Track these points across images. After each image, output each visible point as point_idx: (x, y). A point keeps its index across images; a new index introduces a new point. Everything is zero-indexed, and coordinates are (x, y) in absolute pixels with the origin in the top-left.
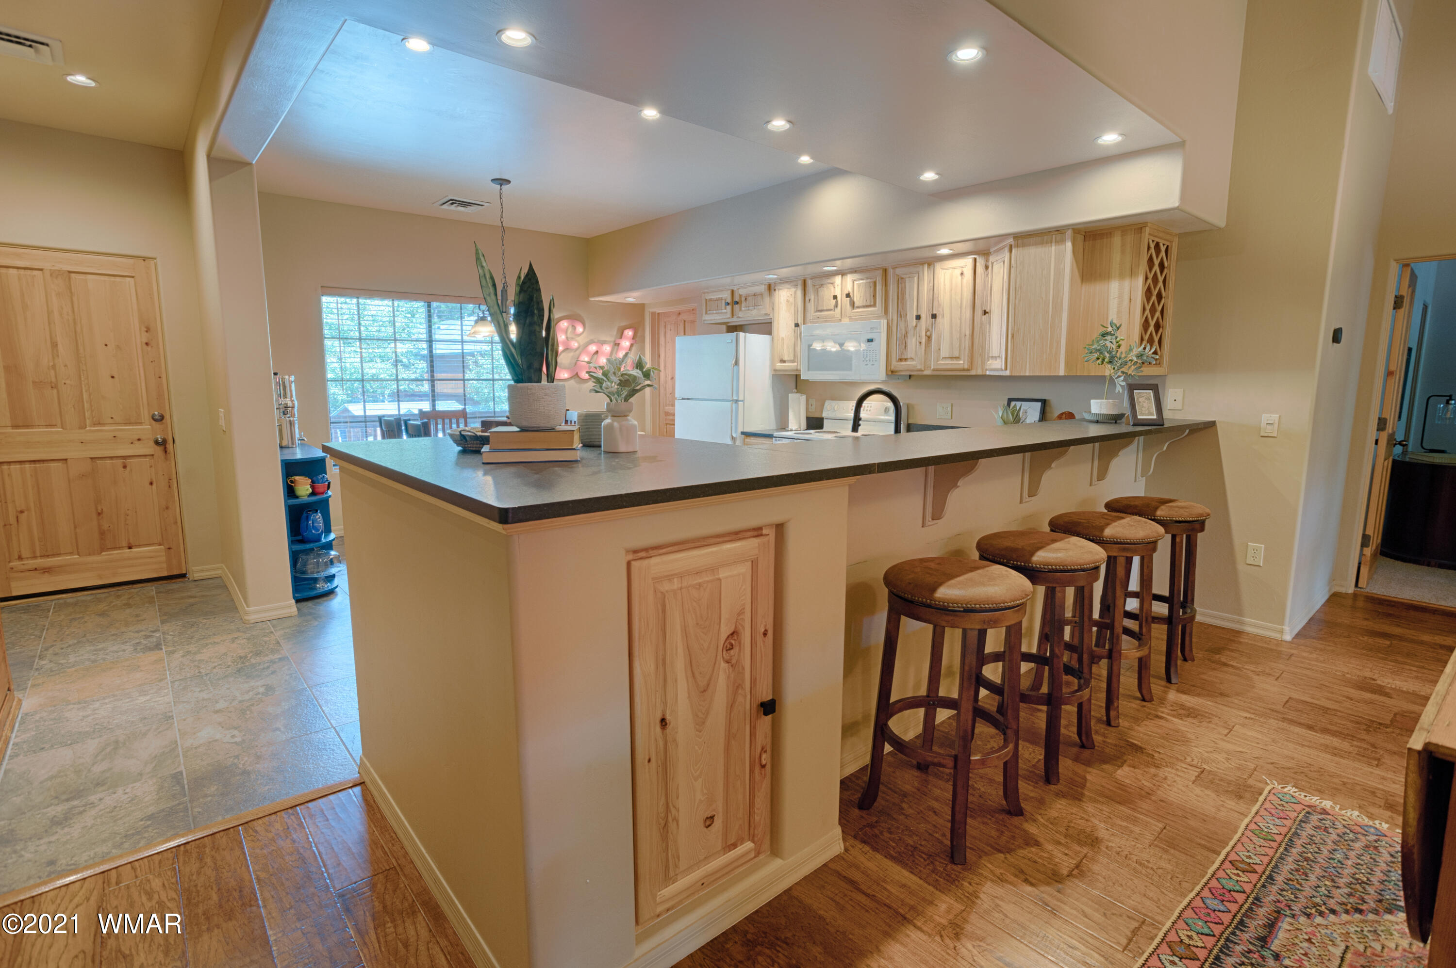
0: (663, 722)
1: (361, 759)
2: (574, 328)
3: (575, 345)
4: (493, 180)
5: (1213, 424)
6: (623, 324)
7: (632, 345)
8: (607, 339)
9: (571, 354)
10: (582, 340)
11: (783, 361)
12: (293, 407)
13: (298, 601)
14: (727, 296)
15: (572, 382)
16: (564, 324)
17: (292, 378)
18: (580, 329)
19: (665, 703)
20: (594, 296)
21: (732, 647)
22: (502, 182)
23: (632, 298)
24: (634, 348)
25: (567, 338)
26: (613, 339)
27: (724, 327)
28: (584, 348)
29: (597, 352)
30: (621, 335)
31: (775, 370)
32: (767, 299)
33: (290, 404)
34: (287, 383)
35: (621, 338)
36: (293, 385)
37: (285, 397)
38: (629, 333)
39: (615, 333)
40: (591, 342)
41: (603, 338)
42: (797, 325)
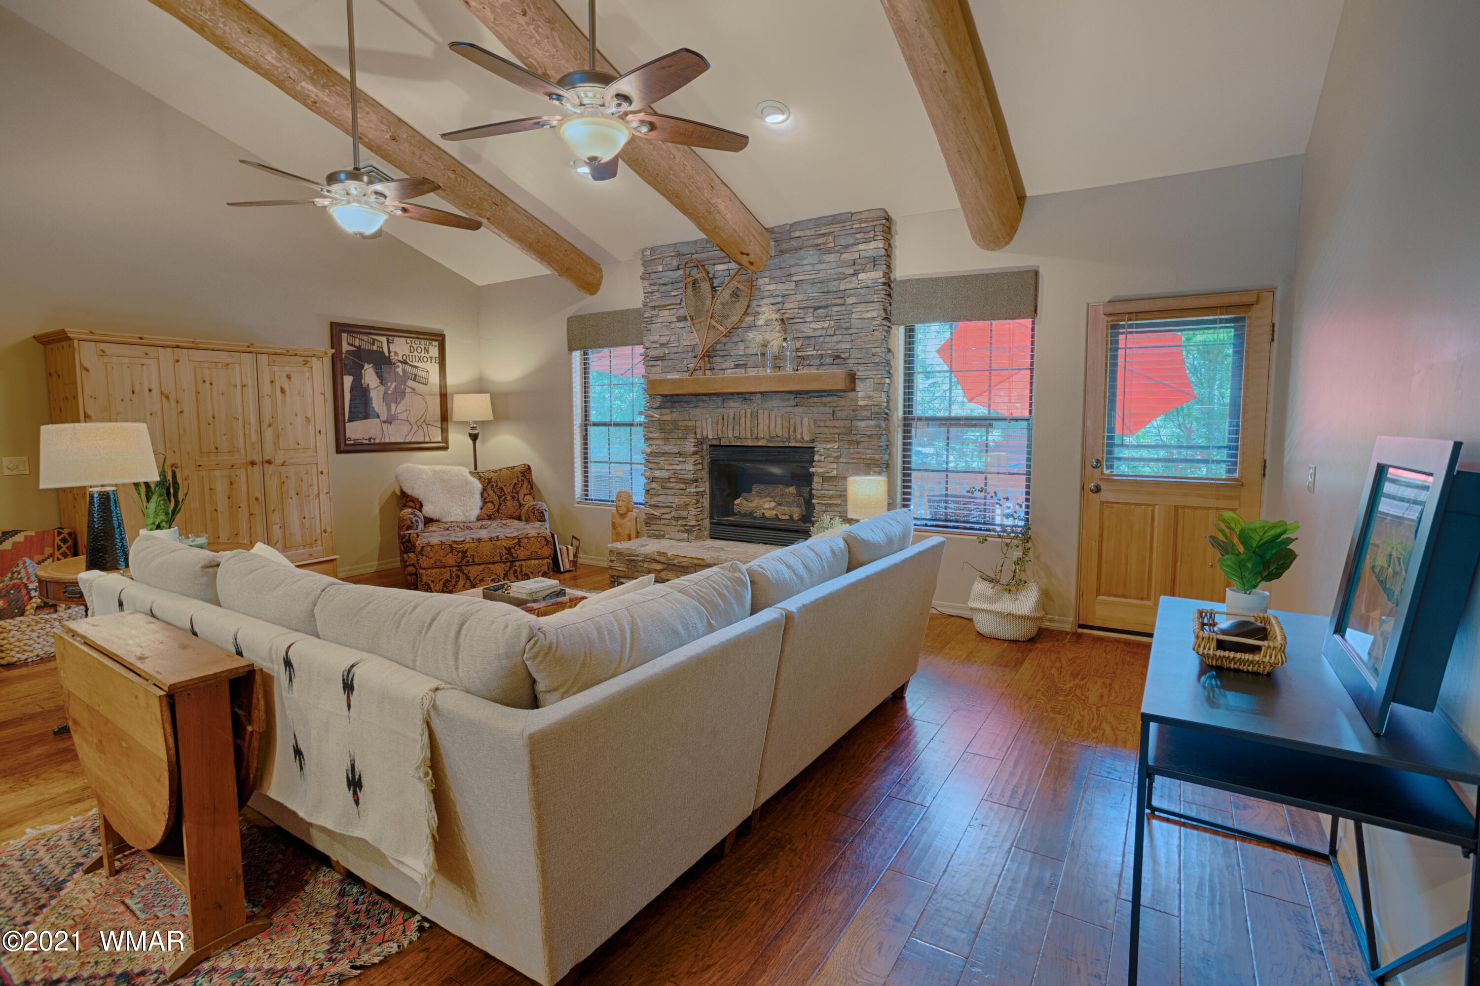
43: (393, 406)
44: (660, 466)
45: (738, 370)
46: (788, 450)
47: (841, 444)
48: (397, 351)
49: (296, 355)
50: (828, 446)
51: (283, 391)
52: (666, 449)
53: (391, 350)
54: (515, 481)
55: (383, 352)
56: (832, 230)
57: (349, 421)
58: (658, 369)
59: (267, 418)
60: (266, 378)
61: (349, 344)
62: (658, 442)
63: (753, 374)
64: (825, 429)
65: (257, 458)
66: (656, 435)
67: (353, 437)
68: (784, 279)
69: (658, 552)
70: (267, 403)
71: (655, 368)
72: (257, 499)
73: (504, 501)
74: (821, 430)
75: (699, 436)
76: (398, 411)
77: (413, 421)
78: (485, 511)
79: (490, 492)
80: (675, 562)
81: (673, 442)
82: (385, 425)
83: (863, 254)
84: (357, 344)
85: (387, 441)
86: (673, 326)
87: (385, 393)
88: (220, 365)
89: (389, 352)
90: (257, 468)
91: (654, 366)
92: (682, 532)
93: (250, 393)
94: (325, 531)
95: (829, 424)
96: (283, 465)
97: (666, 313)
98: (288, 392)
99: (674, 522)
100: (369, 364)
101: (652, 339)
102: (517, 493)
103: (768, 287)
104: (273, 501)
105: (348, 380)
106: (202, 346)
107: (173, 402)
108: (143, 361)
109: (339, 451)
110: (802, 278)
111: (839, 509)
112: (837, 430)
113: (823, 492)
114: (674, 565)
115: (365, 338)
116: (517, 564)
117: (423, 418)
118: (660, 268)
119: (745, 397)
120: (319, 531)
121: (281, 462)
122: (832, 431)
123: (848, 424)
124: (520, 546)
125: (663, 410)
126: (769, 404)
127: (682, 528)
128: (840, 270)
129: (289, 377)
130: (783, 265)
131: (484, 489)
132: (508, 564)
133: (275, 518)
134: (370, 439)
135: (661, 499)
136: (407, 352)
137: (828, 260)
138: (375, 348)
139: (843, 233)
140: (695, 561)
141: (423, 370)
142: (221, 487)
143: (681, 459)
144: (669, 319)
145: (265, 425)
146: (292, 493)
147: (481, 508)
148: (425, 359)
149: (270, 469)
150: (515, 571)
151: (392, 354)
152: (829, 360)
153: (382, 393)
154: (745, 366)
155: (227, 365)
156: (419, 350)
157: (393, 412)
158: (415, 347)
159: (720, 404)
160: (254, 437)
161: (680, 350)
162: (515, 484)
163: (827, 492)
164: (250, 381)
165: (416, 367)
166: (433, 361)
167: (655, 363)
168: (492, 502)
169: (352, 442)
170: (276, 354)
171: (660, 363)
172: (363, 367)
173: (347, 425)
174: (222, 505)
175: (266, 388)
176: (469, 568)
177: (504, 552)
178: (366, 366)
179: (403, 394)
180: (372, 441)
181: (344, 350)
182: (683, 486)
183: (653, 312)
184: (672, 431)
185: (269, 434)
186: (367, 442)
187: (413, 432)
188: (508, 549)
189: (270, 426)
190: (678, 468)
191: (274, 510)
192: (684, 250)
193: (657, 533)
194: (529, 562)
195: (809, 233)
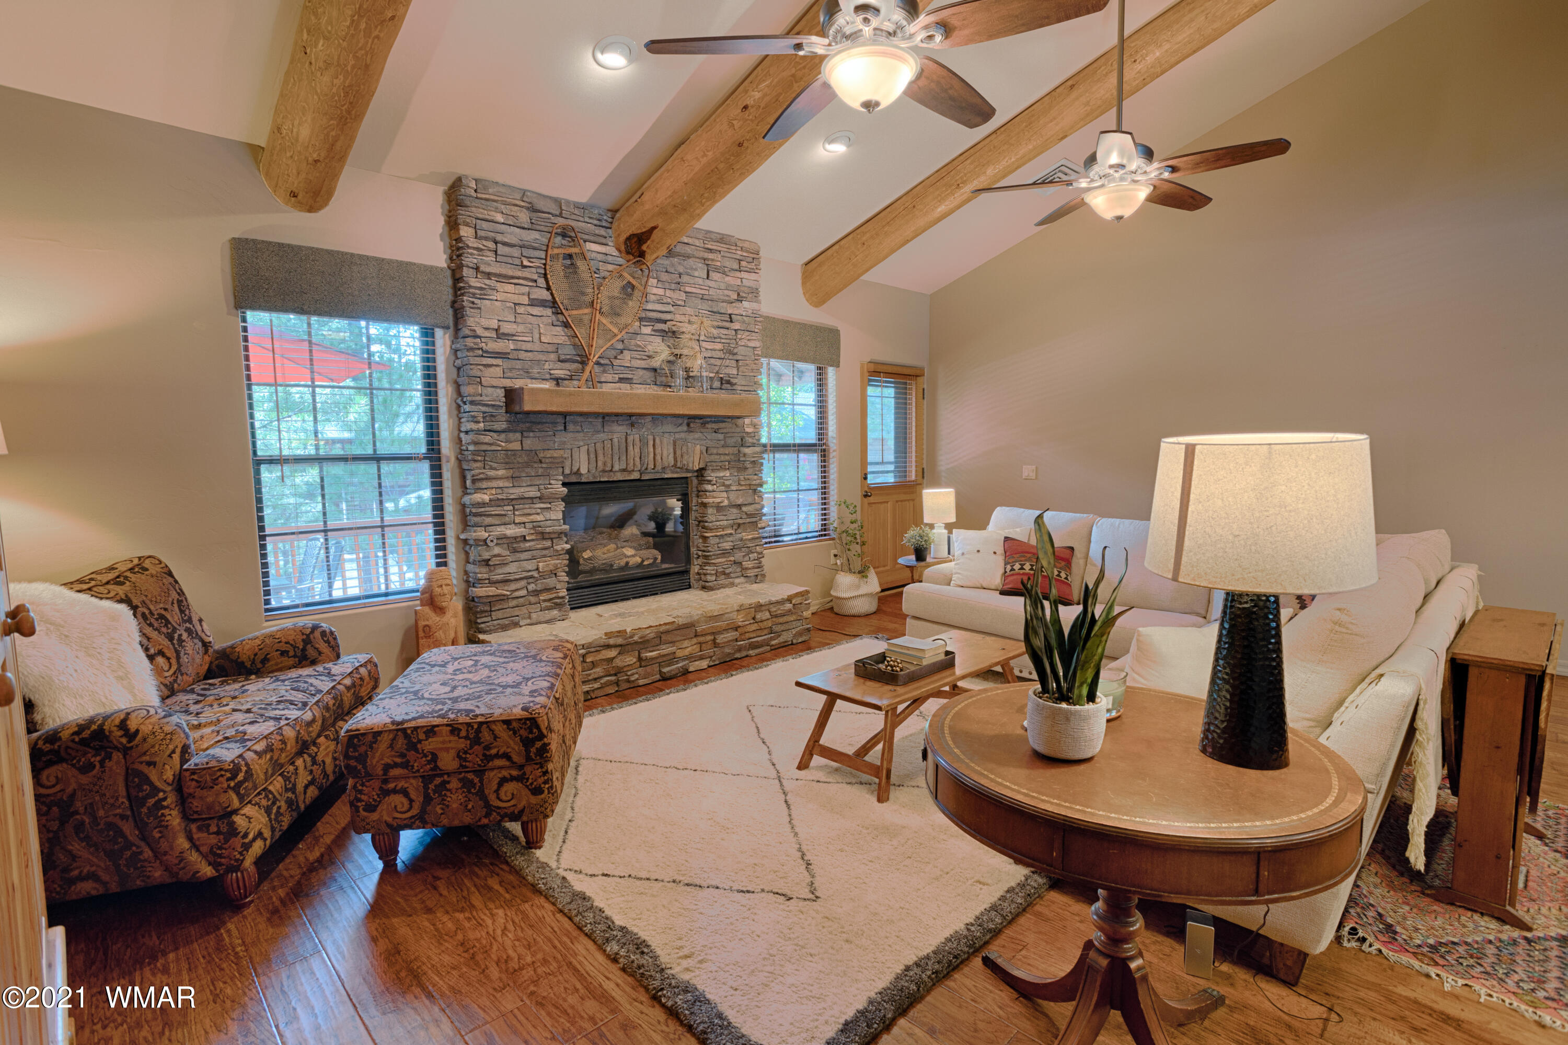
44: (507, 519)
45: (622, 385)
46: (659, 482)
47: (732, 471)
50: (722, 474)
52: (516, 492)
54: (174, 594)
56: (719, 249)
58: (498, 371)
62: (501, 483)
63: (639, 391)
64: (716, 457)
66: (501, 473)
68: (673, 286)
69: (606, 634)
71: (492, 369)
73: (179, 643)
74: (713, 458)
75: (567, 471)
78: (158, 678)
79: (147, 629)
80: (636, 638)
81: (526, 481)
83: (745, 282)
86: (521, 310)
91: (492, 365)
92: (549, 609)
95: (721, 451)
97: (510, 288)
99: (533, 599)
101: (485, 323)
102: (190, 621)
103: (655, 291)
110: (694, 290)
111: (731, 539)
112: (727, 458)
113: (718, 523)
114: (636, 643)
118: (500, 218)
119: (631, 419)
122: (723, 458)
123: (735, 450)
125: (511, 435)
126: (660, 429)
127: (548, 604)
128: (726, 292)
130: (672, 270)
131: (138, 625)
135: (512, 568)
137: (715, 278)
139: (729, 255)
140: (662, 629)
143: (542, 506)
144: (517, 299)
147: (153, 673)
152: (717, 384)
154: (627, 380)
159: (600, 427)
161: (537, 346)
163: (721, 523)
167: (494, 361)
168: (162, 653)
171: (498, 361)
182: (548, 543)
183: (487, 282)
184: (528, 465)
190: (539, 518)
192: (540, 205)
193: (506, 622)
195: (697, 243)
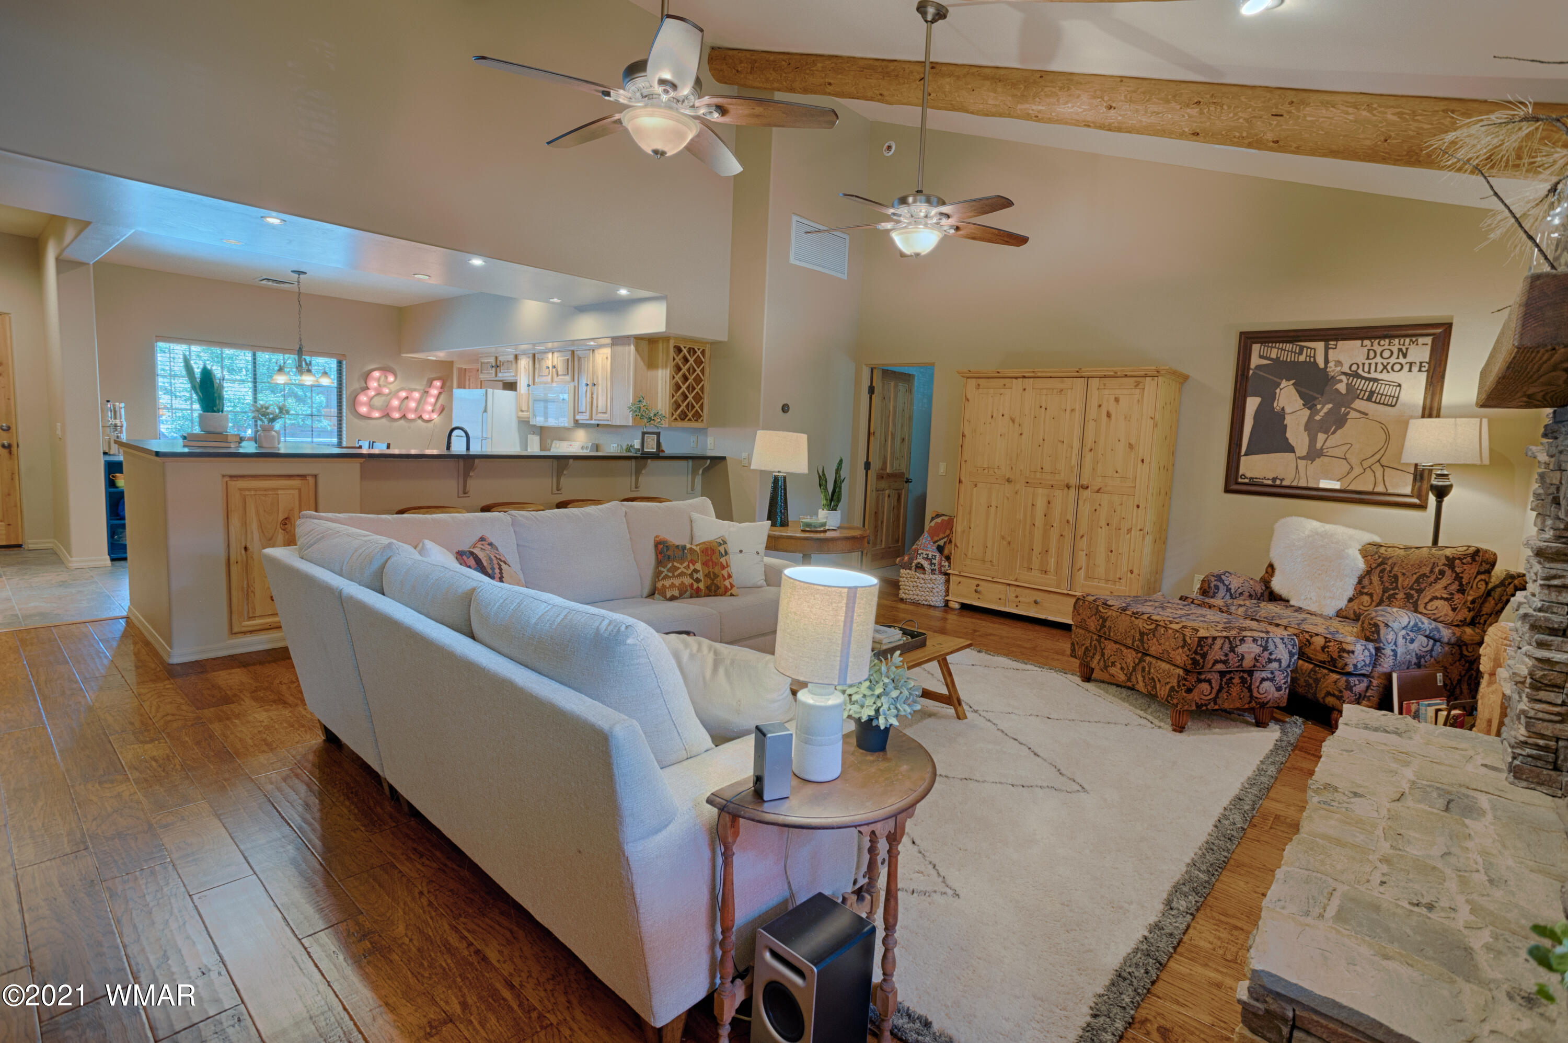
0: (246, 549)
1: (129, 608)
2: (386, 377)
3: (386, 391)
4: (293, 271)
5: (724, 458)
6: (433, 376)
7: (440, 393)
8: (418, 387)
9: (383, 398)
10: (394, 387)
11: (522, 411)
12: (122, 427)
13: (113, 560)
14: (492, 360)
15: (384, 420)
16: (376, 374)
17: (122, 405)
18: (391, 379)
19: (246, 540)
20: (407, 353)
21: (286, 524)
22: (300, 273)
23: (441, 355)
24: (442, 396)
25: (379, 385)
26: (422, 388)
27: (501, 384)
28: (394, 394)
29: (407, 398)
30: (430, 384)
31: (518, 417)
32: (514, 365)
33: (119, 424)
34: (117, 409)
35: (430, 386)
36: (123, 410)
37: (115, 418)
38: (438, 383)
39: (425, 383)
40: (402, 389)
41: (413, 387)
42: (529, 386)
43: (1321, 437)
48: (1341, 358)
49: (1126, 376)
51: (1109, 415)
53: (1330, 358)
54: (1426, 570)
55: (1315, 363)
57: (1246, 455)
59: (1089, 443)
60: (1094, 403)
61: (1261, 357)
65: (1073, 482)
67: (1249, 475)
70: (1091, 426)
72: (1068, 522)
73: (1389, 598)
76: (1328, 444)
77: (1354, 461)
78: (1355, 605)
79: (1375, 579)
82: (1302, 463)
84: (1274, 356)
85: (1303, 483)
87: (1311, 418)
88: (1055, 391)
89: (1327, 361)
90: (1072, 492)
93: (1078, 415)
94: (1132, 572)
96: (1098, 491)
98: (1113, 417)
100: (1288, 380)
102: (1420, 591)
104: (1083, 528)
105: (1252, 404)
106: (1039, 374)
107: (1017, 425)
108: (1002, 391)
109: (1227, 490)
115: (1289, 346)
116: (1148, 659)
117: (1377, 457)
120: (1125, 569)
121: (1096, 488)
124: (1154, 635)
129: (1117, 400)
131: (1368, 573)
132: (1140, 655)
133: (1083, 543)
134: (1274, 479)
136: (1361, 359)
138: (1302, 358)
141: (1390, 383)
142: (1041, 504)
145: (1086, 449)
146: (1103, 523)
147: (1350, 600)
148: (1397, 367)
149: (1085, 494)
150: (1143, 669)
151: (1331, 364)
153: (1305, 419)
155: (1062, 390)
156: (1386, 354)
157: (1319, 446)
158: (1379, 350)
160: (1074, 461)
162: (1424, 575)
164: (1079, 407)
165: (1375, 380)
166: (1415, 369)
168: (1371, 595)
169: (1246, 481)
170: (1105, 377)
172: (1280, 384)
173: (1243, 458)
174: (1039, 521)
175: (1093, 412)
176: (1107, 642)
177: (1137, 636)
178: (1284, 383)
179: (1340, 422)
180: (1278, 482)
181: (1253, 366)
185: (1089, 457)
186: (1270, 482)
187: (1352, 475)
188: (1142, 634)
189: (1091, 450)
191: (1082, 537)
194: (1159, 663)
